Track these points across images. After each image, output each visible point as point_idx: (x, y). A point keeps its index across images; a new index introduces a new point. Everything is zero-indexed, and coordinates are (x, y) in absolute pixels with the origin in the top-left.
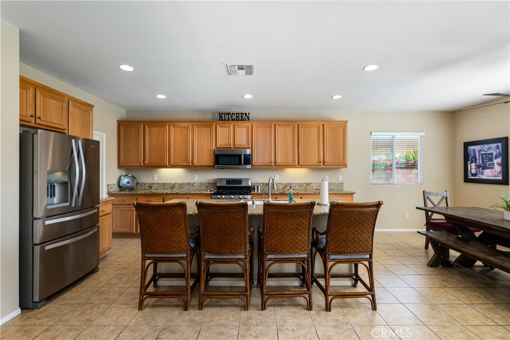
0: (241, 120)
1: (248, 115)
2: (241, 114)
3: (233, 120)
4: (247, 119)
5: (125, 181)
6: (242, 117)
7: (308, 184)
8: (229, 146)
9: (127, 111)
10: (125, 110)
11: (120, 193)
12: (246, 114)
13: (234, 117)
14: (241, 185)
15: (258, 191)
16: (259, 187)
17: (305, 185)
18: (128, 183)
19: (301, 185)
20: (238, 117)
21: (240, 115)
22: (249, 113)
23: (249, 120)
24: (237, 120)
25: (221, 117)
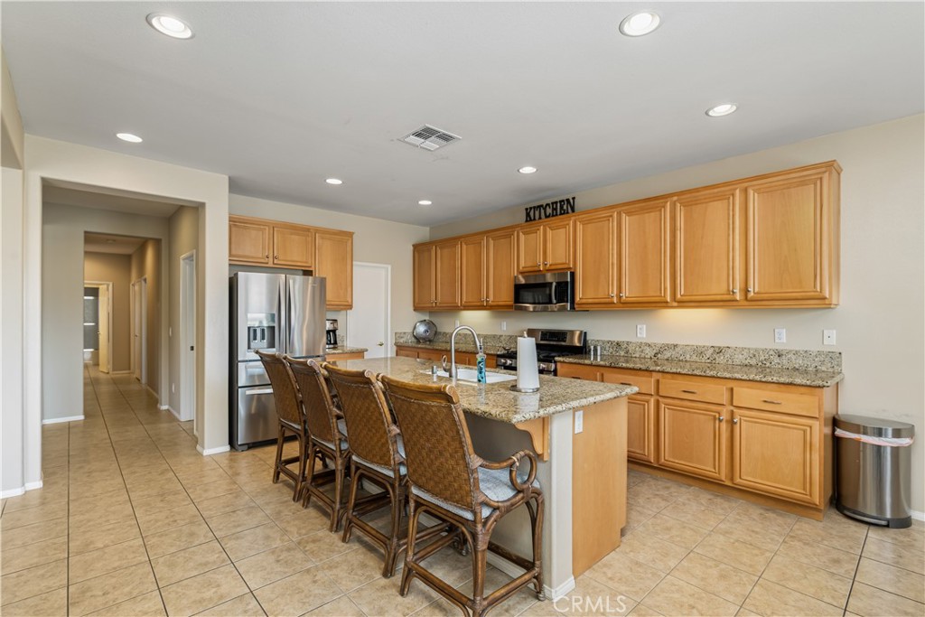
0: (561, 214)
1: (571, 201)
2: (561, 202)
3: (546, 217)
4: (570, 210)
5: (421, 329)
6: (562, 207)
7: (720, 351)
8: (536, 269)
9: (431, 228)
10: (428, 229)
11: (416, 346)
12: (568, 200)
13: (549, 211)
14: (563, 343)
15: (595, 358)
16: (599, 348)
17: (712, 350)
18: (426, 331)
19: (699, 351)
20: (556, 209)
21: (559, 204)
22: (574, 198)
23: (573, 211)
24: (553, 216)
25: (528, 215)
